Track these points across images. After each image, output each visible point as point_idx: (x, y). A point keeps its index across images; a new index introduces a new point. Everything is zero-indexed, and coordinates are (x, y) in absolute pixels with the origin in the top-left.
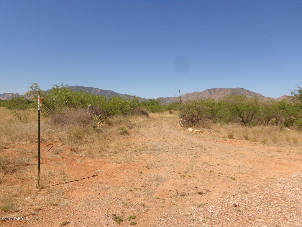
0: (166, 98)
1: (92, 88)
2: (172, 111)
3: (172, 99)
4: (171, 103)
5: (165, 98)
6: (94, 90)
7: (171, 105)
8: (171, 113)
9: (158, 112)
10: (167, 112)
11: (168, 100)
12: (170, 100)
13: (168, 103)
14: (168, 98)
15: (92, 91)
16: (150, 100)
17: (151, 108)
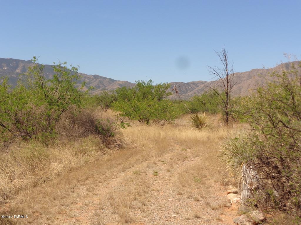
0: (188, 84)
1: (17, 62)
2: (202, 116)
3: (202, 86)
4: (200, 94)
5: (185, 83)
6: (21, 65)
7: (199, 100)
8: (199, 124)
9: (158, 119)
10: (187, 120)
11: (192, 89)
12: (197, 88)
13: (191, 96)
14: (194, 83)
15: (17, 67)
16: (140, 85)
17: (137, 109)
